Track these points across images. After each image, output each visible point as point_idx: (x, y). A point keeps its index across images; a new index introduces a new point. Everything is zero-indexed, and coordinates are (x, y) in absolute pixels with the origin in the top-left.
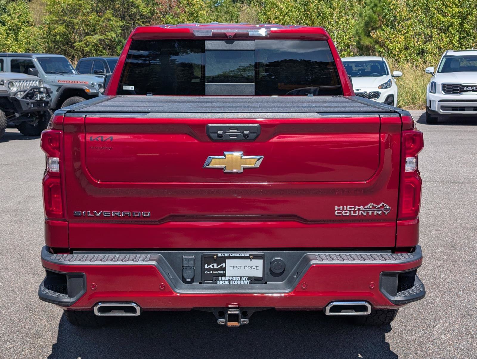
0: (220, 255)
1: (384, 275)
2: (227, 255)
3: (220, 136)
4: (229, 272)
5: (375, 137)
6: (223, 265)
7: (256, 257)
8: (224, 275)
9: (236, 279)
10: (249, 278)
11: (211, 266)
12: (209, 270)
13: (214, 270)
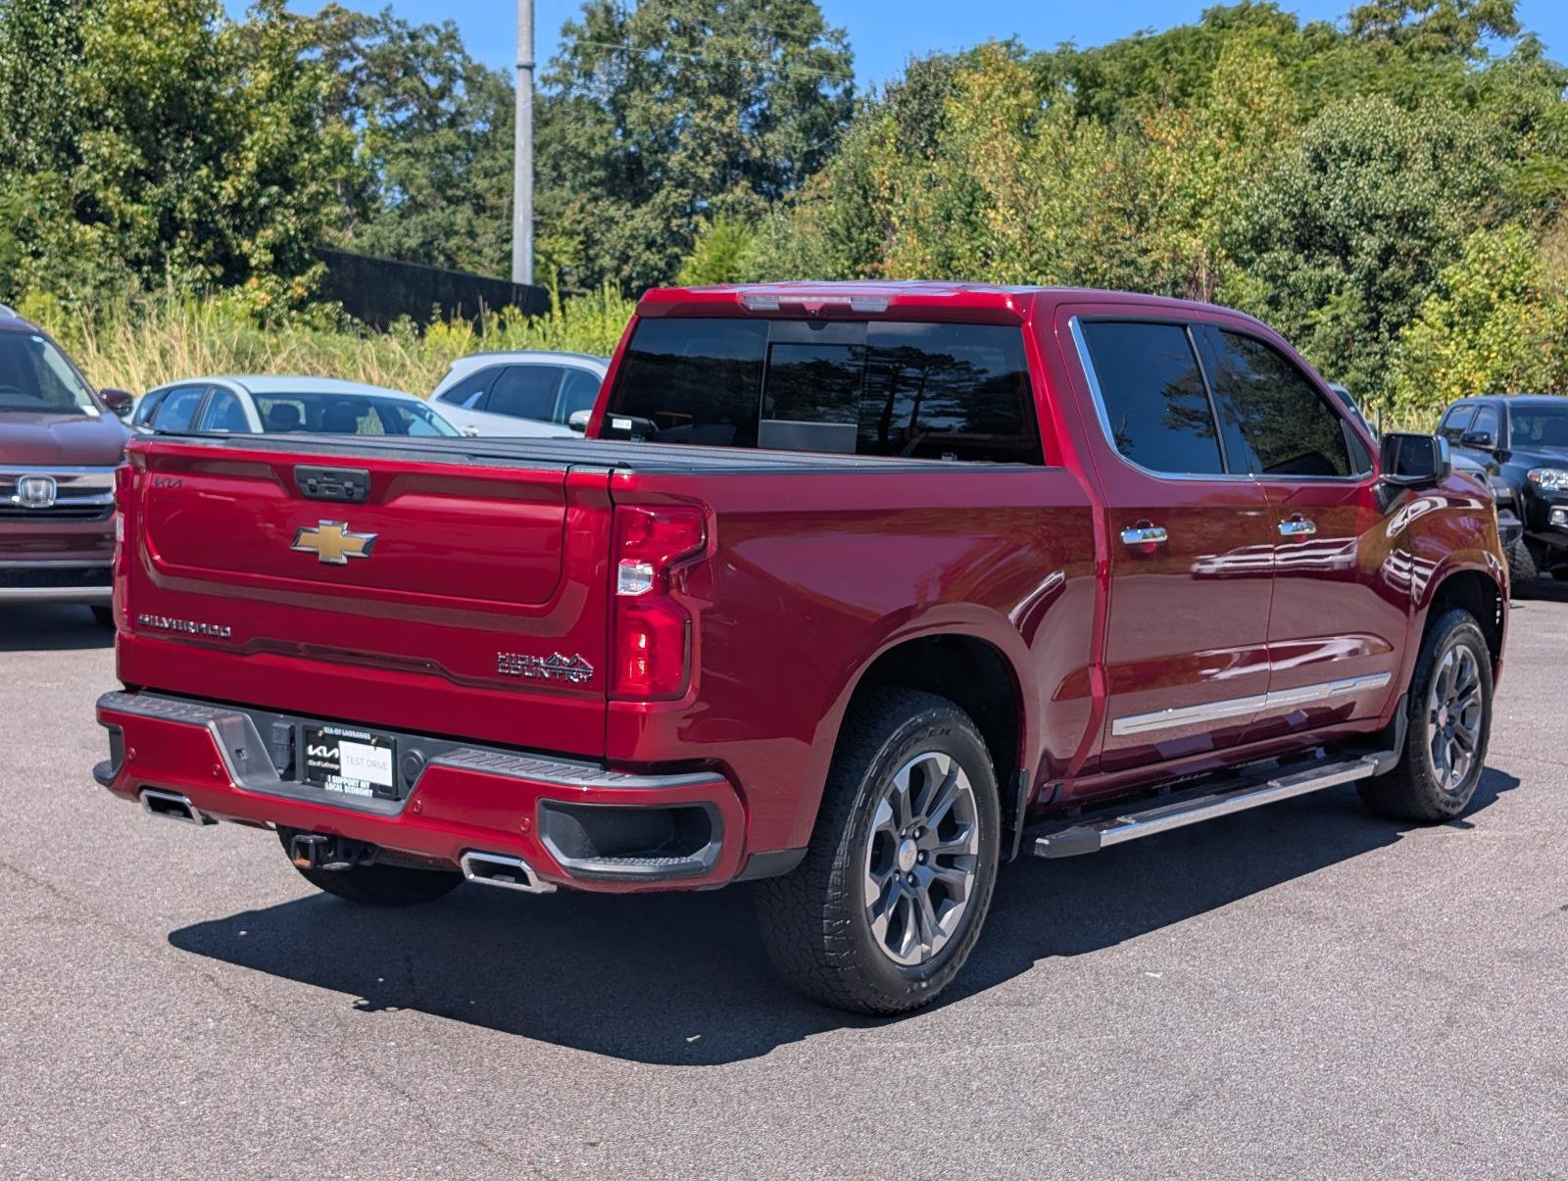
0: (328, 730)
1: (548, 806)
2: (338, 732)
3: (313, 489)
4: (345, 767)
5: (557, 513)
6: (335, 751)
7: (381, 743)
8: (337, 773)
9: (353, 783)
10: (373, 786)
11: (317, 751)
12: (316, 758)
13: (324, 760)
